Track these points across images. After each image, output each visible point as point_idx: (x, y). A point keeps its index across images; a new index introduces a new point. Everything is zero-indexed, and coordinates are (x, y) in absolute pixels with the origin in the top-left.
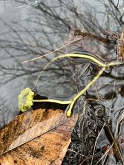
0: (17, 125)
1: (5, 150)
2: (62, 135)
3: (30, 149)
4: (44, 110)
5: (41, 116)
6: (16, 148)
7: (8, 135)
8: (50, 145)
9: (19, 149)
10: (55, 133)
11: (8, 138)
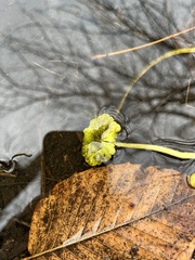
0: (76, 195)
1: (48, 247)
2: (178, 227)
3: (106, 249)
4: (138, 167)
5: (131, 178)
6: (75, 245)
7: (56, 213)
8: (152, 247)
9: (80, 247)
10: (165, 221)
11: (55, 220)
